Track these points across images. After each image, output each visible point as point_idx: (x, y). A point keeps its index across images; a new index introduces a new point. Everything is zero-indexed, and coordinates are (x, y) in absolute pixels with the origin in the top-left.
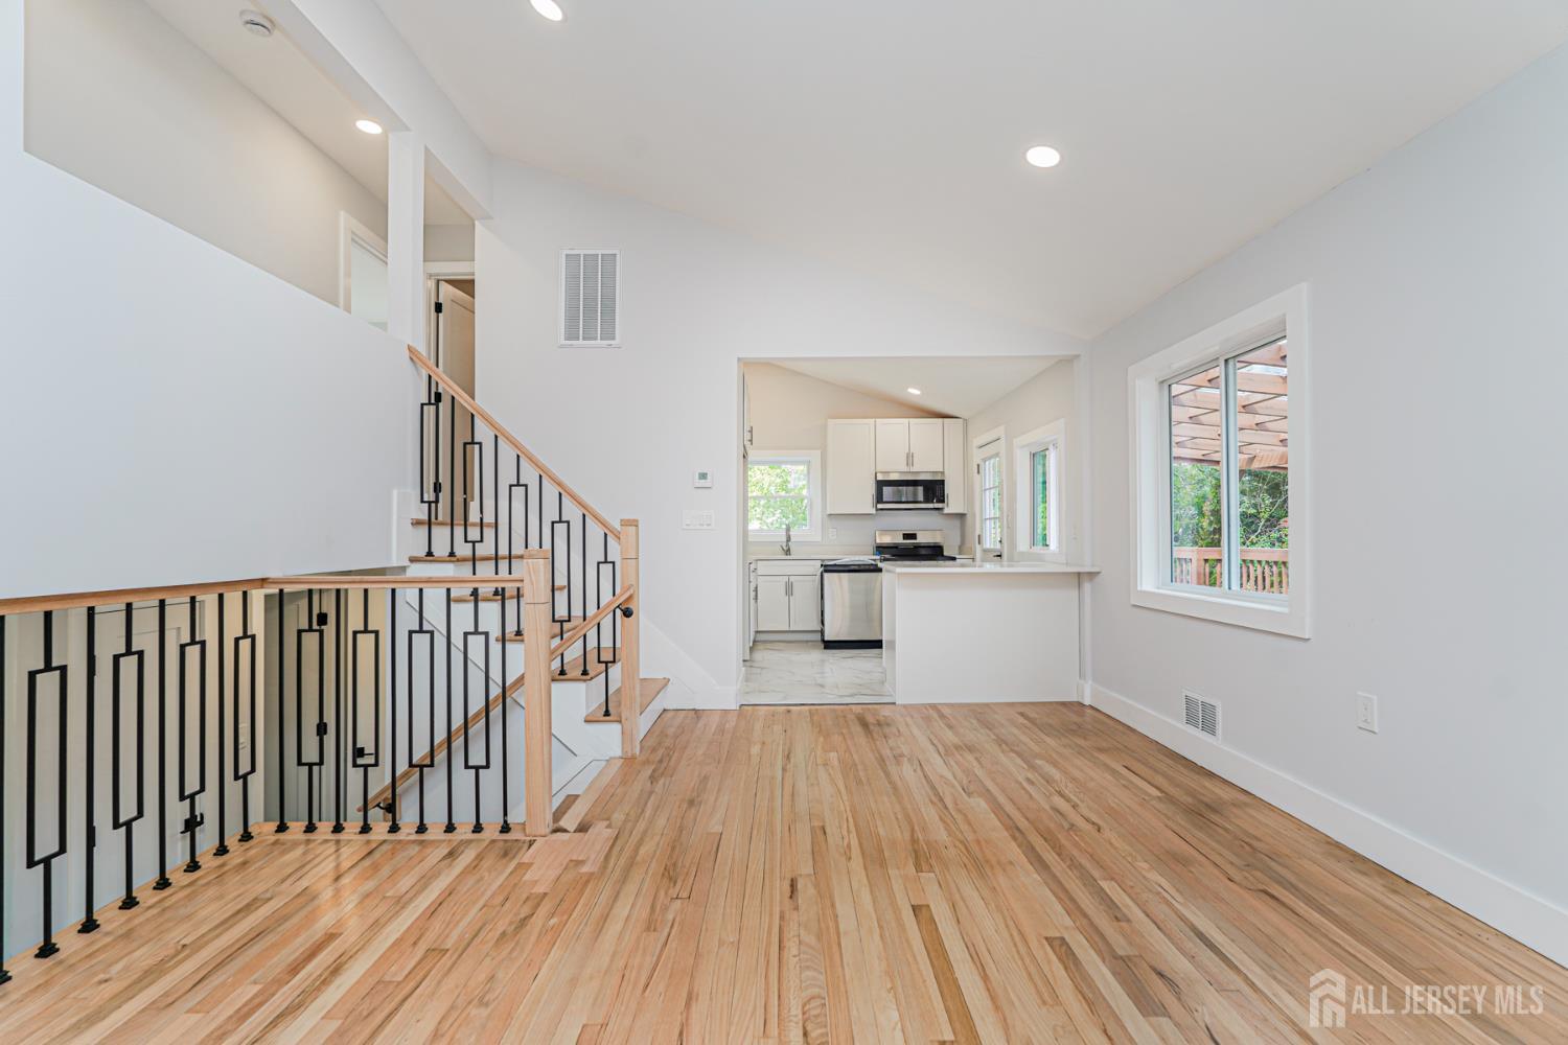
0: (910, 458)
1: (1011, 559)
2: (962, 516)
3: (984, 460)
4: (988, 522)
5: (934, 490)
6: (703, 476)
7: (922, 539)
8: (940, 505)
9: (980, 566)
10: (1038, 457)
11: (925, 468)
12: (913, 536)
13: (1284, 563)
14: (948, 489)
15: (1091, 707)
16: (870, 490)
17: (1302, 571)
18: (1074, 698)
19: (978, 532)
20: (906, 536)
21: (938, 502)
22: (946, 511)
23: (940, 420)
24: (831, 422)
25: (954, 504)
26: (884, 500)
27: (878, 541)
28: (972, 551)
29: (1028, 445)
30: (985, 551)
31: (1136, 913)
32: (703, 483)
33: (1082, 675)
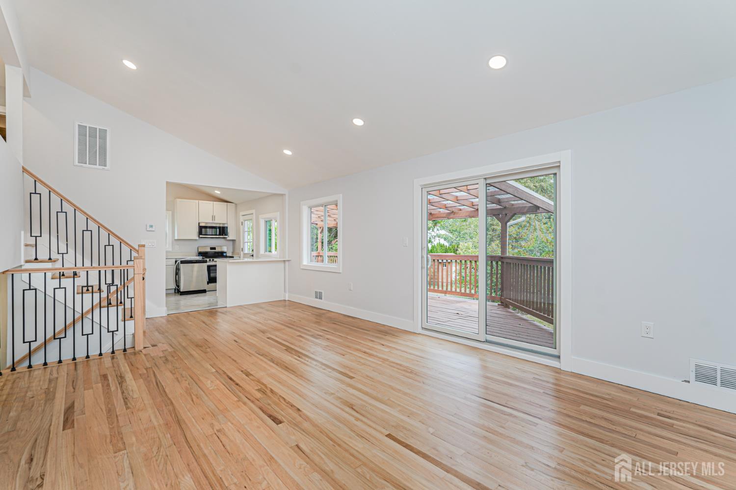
0: (213, 218)
1: (257, 257)
2: (233, 241)
3: (245, 221)
4: (246, 243)
5: (222, 231)
6: (151, 226)
7: (218, 250)
8: (226, 236)
9: (243, 259)
10: (268, 222)
11: (219, 221)
12: (214, 248)
13: (337, 257)
14: (229, 230)
15: (288, 300)
16: (197, 230)
17: (340, 258)
18: (283, 299)
19: (242, 247)
20: (212, 248)
21: (225, 235)
22: (228, 239)
23: (226, 203)
24: (178, 200)
25: (231, 235)
26: (203, 234)
27: (199, 251)
28: (239, 254)
29: (264, 218)
30: (245, 254)
31: (312, 330)
32: (151, 229)
33: (285, 291)
